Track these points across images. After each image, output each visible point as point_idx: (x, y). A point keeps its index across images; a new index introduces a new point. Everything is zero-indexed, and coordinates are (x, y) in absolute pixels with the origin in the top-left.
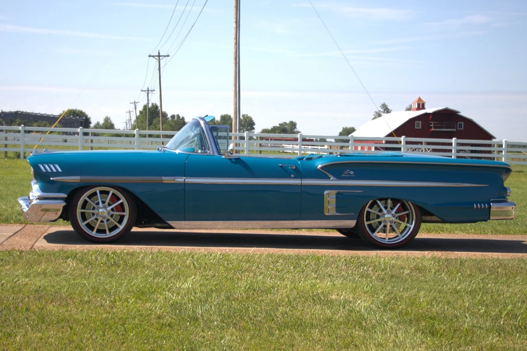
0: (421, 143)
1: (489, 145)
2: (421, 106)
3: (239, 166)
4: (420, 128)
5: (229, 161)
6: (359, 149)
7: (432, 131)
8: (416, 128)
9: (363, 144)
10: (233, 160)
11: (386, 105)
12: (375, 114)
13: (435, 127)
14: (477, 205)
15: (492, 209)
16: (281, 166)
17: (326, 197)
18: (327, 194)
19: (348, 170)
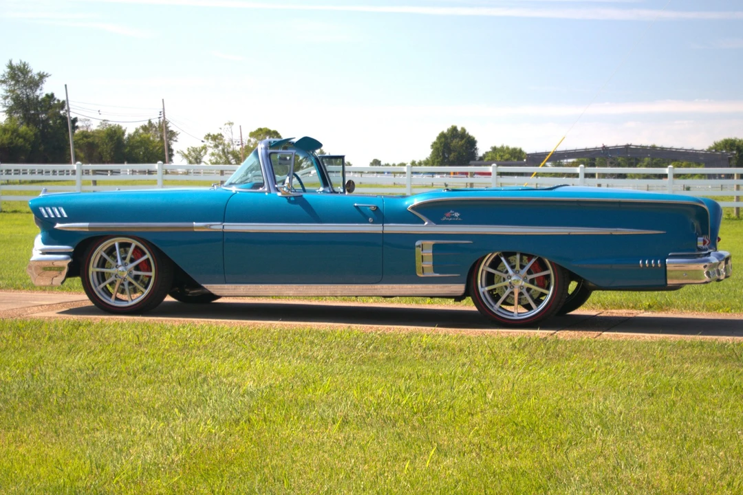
3: (298, 207)
5: (286, 200)
10: (292, 199)
14: (644, 263)
15: (668, 268)
16: (357, 207)
17: (418, 250)
18: (419, 246)
19: (451, 212)
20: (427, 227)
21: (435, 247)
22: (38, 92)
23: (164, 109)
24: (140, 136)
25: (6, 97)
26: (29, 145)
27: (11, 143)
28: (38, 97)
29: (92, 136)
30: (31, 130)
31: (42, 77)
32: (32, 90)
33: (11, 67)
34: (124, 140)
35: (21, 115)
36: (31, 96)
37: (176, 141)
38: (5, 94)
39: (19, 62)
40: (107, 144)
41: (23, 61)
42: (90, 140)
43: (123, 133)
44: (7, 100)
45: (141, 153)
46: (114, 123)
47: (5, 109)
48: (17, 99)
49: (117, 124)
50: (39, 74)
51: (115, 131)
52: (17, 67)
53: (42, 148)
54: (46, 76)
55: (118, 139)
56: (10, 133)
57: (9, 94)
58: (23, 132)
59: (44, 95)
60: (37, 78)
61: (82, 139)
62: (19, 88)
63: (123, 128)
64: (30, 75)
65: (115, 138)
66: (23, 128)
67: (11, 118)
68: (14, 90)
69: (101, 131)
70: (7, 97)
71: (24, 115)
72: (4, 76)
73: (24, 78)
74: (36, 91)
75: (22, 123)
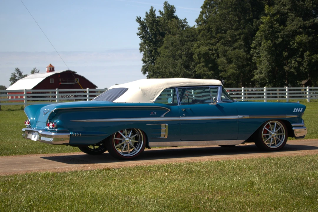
0: (48, 92)
1: (94, 92)
2: (52, 69)
4: (53, 83)
6: (15, 98)
7: (61, 84)
8: (50, 83)
9: (17, 95)
11: (18, 69)
12: (12, 75)
13: (62, 82)
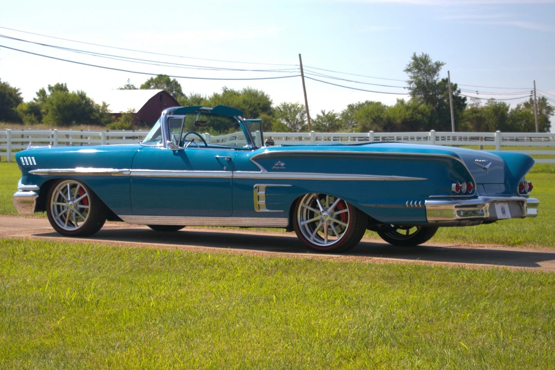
5: (173, 153)
10: (177, 152)
14: (409, 203)
15: (427, 208)
16: (217, 158)
17: (255, 191)
18: (256, 187)
19: (279, 162)
20: (262, 174)
21: (268, 190)
22: (435, 78)
23: (535, 88)
24: (521, 111)
25: (410, 83)
26: (427, 119)
27: (412, 118)
28: (435, 81)
29: (480, 111)
30: (429, 108)
31: (438, 65)
32: (431, 76)
33: (415, 58)
34: (508, 114)
35: (422, 96)
36: (430, 81)
37: (553, 115)
38: (411, 80)
39: (422, 54)
40: (492, 118)
41: (425, 54)
42: (478, 115)
43: (507, 109)
44: (412, 85)
45: (523, 125)
46: (500, 101)
47: (410, 91)
48: (419, 84)
49: (502, 101)
50: (436, 63)
51: (499, 107)
52: (420, 58)
53: (437, 121)
54: (442, 64)
55: (501, 114)
56: (412, 110)
57: (413, 80)
58: (422, 109)
59: (440, 80)
60: (435, 66)
61: (472, 114)
62: (421, 75)
63: (507, 105)
64: (429, 64)
65: (499, 113)
66: (423, 106)
67: (413, 99)
68: (418, 76)
69: (488, 108)
70: (412, 82)
71: (425, 96)
72: (410, 65)
73: (425, 67)
74: (434, 77)
75: (422, 103)
